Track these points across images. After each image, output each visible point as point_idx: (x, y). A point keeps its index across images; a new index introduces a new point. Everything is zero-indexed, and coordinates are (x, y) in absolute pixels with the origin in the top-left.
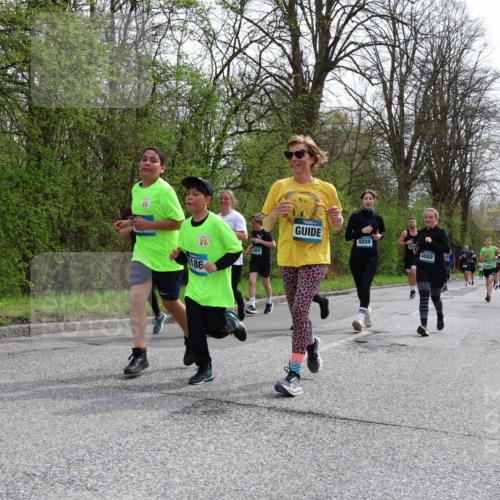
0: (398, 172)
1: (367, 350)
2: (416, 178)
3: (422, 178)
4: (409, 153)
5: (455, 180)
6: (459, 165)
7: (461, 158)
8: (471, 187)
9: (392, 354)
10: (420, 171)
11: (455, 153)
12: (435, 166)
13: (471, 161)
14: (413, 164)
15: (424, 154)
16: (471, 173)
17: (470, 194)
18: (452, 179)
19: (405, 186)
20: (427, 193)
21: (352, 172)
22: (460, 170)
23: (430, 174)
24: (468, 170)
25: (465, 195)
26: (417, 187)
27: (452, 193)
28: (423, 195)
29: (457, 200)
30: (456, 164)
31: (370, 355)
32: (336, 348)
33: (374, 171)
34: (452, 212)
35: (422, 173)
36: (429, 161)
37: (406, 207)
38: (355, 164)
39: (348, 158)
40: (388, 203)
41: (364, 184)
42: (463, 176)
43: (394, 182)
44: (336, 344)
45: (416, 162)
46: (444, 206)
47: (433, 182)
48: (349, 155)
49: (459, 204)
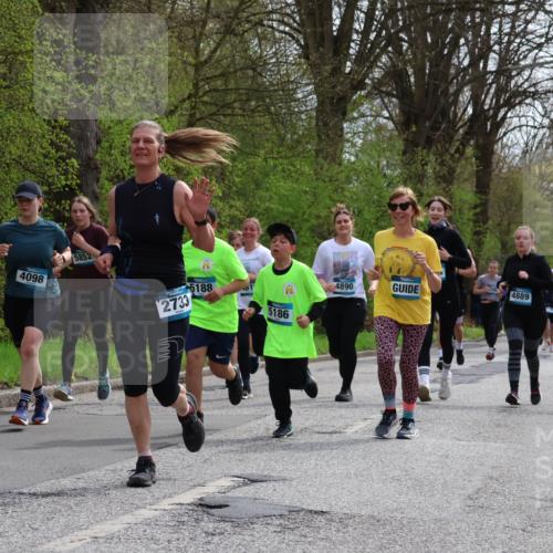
0: (315, 68)
1: (228, 526)
2: (361, 85)
3: (378, 85)
4: (343, 19)
5: (459, 91)
6: (471, 53)
7: (477, 35)
8: (498, 108)
9: (289, 536)
10: (371, 68)
11: (460, 22)
12: (410, 56)
13: (499, 42)
14: (354, 49)
15: (384, 25)
16: (498, 73)
17: (498, 125)
18: (452, 90)
19: (335, 106)
20: (391, 125)
21: (198, 67)
22: (474, 63)
23: (396, 74)
24: (492, 66)
25: (485, 130)
26: (365, 108)
27: (453, 124)
28: (380, 128)
29: (464, 143)
30: (464, 50)
31: (236, 539)
32: (147, 523)
33: (256, 65)
34: (452, 171)
35: (377, 73)
36: (393, 40)
37: (335, 158)
38: (206, 48)
39: (188, 31)
40: (291, 148)
41: (231, 97)
42: (479, 81)
43: (307, 96)
44: (146, 513)
45: (362, 44)
46: (432, 158)
47: (404, 95)
48: (191, 23)
49: (469, 151)
